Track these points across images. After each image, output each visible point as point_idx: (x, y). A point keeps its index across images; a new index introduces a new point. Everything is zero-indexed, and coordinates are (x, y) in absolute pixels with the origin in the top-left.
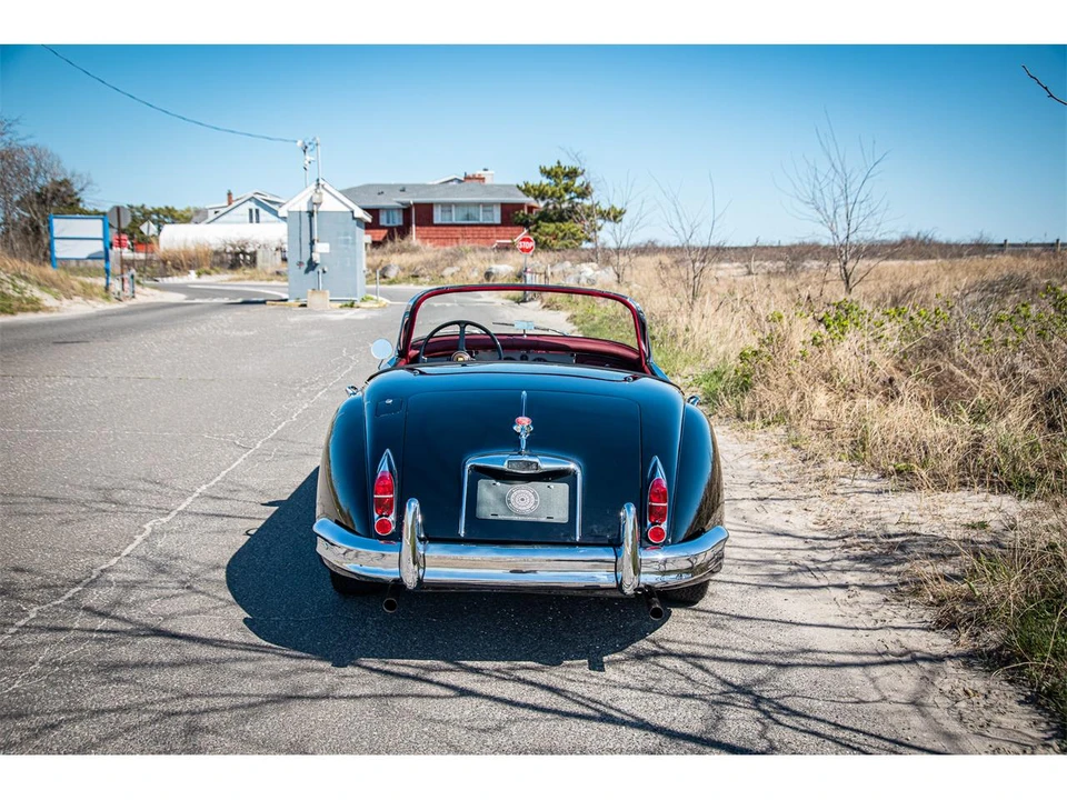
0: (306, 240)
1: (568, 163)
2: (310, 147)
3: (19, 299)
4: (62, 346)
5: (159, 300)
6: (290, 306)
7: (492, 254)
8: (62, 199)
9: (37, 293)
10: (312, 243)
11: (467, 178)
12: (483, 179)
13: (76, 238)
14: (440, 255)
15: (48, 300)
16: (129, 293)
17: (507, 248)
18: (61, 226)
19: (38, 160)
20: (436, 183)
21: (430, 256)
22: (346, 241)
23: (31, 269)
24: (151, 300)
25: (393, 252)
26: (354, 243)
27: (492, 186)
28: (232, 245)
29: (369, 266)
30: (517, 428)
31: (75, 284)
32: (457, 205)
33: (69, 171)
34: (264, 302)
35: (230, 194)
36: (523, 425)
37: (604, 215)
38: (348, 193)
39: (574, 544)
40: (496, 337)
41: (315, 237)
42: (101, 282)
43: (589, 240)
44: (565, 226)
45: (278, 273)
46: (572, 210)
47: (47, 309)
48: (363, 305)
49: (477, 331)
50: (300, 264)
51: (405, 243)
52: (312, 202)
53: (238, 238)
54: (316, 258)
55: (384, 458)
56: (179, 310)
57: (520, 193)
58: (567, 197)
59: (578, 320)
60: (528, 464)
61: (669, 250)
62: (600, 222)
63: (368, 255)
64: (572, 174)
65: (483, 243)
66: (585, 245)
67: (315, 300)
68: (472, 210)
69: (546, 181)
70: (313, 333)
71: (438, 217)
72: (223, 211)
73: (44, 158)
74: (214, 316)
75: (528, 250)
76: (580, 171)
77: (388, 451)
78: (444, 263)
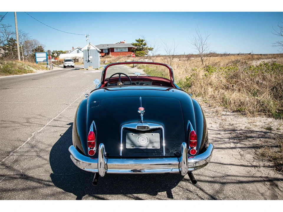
0: (87, 56)
1: (141, 39)
2: (88, 36)
3: (28, 70)
4: (33, 80)
5: (58, 69)
6: (84, 70)
7: (126, 58)
8: (40, 50)
9: (32, 69)
10: (89, 56)
11: (121, 42)
12: (124, 42)
13: (41, 57)
14: (116, 58)
15: (34, 70)
16: (52, 68)
17: (129, 56)
18: (38, 55)
19: (35, 42)
20: (115, 43)
21: (114, 59)
22: (96, 56)
23: (31, 64)
24: (56, 69)
25: (106, 58)
26: (97, 56)
27: (126, 44)
28: (74, 58)
29: (101, 61)
30: (139, 112)
31: (40, 67)
32: (119, 48)
33: (41, 44)
34: (79, 69)
35: (73, 47)
36: (141, 110)
37: (149, 49)
38: (96, 46)
39: (163, 157)
40: (129, 77)
41: (89, 55)
42: (46, 66)
43: (146, 54)
44: (141, 52)
45: (83, 63)
46: (142, 48)
47: (34, 72)
48: (100, 69)
49: (124, 76)
50: (86, 61)
51: (108, 56)
52: (88, 48)
53: (75, 56)
54: (90, 59)
55: (92, 125)
56: (62, 71)
57: (132, 45)
58: (141, 46)
59: (145, 71)
60: (145, 127)
61: (163, 56)
62: (148, 51)
63: (101, 59)
64: (142, 41)
65: (124, 56)
66: (145, 55)
67: (89, 68)
68: (122, 49)
69: (137, 42)
70: (88, 75)
71: (115, 50)
72: (72, 51)
73: (36, 42)
74: (68, 73)
75: (134, 57)
76: (144, 40)
77: (93, 122)
78: (117, 60)
